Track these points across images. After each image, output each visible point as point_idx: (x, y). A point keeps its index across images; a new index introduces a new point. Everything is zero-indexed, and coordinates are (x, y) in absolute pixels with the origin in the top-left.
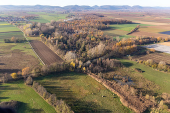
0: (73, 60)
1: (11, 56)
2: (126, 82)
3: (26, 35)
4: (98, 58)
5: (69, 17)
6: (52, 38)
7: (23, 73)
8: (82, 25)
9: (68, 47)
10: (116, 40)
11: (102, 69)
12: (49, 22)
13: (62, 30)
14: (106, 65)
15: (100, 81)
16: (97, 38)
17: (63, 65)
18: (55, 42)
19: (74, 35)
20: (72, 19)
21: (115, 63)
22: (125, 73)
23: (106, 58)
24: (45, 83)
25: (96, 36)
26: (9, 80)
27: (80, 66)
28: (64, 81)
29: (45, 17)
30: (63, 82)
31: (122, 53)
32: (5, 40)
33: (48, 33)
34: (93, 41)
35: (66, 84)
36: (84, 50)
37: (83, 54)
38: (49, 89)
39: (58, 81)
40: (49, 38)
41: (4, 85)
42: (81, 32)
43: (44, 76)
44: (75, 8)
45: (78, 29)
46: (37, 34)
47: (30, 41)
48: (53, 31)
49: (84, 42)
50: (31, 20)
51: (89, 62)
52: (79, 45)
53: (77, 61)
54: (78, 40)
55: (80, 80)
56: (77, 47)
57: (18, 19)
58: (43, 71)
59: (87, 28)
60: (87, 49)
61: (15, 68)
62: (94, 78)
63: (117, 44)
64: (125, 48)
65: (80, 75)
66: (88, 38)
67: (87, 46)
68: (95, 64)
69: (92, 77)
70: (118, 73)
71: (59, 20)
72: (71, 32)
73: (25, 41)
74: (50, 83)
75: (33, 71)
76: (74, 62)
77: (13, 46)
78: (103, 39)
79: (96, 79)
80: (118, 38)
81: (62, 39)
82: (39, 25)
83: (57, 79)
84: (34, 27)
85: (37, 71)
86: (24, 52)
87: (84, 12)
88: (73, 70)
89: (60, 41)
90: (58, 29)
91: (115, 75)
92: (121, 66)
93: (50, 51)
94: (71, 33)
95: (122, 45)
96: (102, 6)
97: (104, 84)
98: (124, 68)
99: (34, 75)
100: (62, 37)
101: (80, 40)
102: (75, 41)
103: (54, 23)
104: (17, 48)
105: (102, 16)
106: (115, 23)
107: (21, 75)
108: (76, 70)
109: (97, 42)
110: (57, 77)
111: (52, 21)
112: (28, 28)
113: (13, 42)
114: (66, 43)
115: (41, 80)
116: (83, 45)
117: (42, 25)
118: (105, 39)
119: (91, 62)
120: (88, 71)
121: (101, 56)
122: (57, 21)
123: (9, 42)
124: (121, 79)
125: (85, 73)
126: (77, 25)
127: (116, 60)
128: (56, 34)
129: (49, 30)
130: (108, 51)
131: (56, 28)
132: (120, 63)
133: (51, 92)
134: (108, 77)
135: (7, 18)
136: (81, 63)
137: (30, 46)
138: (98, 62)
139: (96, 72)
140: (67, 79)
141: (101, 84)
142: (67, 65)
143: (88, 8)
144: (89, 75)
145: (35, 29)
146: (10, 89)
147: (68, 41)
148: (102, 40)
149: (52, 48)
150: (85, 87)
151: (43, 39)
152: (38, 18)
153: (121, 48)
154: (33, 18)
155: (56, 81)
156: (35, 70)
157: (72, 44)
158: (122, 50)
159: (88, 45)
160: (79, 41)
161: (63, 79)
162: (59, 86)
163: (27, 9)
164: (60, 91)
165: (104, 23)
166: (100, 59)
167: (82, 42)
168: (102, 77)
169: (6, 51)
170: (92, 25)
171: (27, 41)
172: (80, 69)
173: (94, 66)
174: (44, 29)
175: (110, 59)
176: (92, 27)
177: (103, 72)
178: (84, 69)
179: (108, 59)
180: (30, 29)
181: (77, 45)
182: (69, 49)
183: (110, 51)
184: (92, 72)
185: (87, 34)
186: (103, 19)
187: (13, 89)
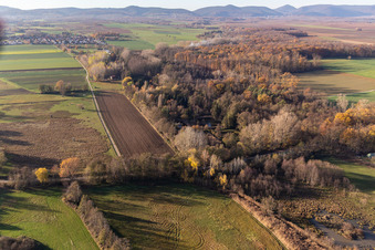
0: (194, 150)
1: (46, 125)
2: (354, 237)
3: (91, 78)
4: (272, 152)
5: (206, 35)
6: (150, 89)
7: (62, 172)
8: (237, 58)
9: (190, 113)
10: (335, 103)
11: (277, 187)
12: (152, 47)
13: (179, 69)
14: (292, 176)
15: (266, 223)
16: (275, 96)
17: (166, 162)
18: (156, 100)
19: (209, 82)
20: (212, 41)
21: (323, 174)
22: (353, 207)
23: (296, 156)
24: (112, 205)
25: (274, 89)
26: (29, 184)
27: (212, 171)
28: (161, 205)
29: (144, 35)
30: (157, 209)
31: (353, 144)
32: (42, 88)
33: (143, 76)
34: (262, 103)
35: (166, 214)
36: (234, 125)
37: (228, 138)
38: (117, 223)
39: (145, 204)
40: (143, 88)
41: (18, 194)
42: (230, 75)
43: (111, 186)
44: (228, 12)
45: (224, 67)
46: (117, 75)
47: (98, 94)
48: (158, 69)
49: (234, 104)
50: (110, 43)
51: (240, 161)
52: (219, 110)
53: (205, 154)
54: (218, 96)
55: (208, 210)
56: (213, 115)
57: (82, 38)
58: (110, 173)
59: (249, 66)
60: (241, 124)
61: (49, 155)
62: (249, 210)
63: (338, 116)
64: (363, 130)
65: (211, 195)
66: (247, 93)
67: (241, 116)
68: (259, 169)
69: (245, 206)
70: (330, 206)
71: (178, 44)
72: (203, 74)
73: (87, 91)
74: (124, 207)
75: (87, 170)
76: (197, 156)
77: (57, 102)
78: (294, 100)
79: (256, 215)
80: (342, 100)
81: (177, 92)
82: (125, 54)
83: (144, 199)
84: (113, 58)
85: (98, 169)
86: (77, 117)
87: (249, 22)
88: (192, 179)
89: (169, 96)
90: (169, 66)
91: (319, 211)
92: (342, 185)
93: (141, 120)
94: (204, 78)
95: (353, 122)
96: (304, 8)
97: (277, 233)
98: (354, 194)
99: (87, 179)
100: (175, 86)
101: (223, 98)
102: (211, 100)
103: (165, 50)
104: (63, 109)
105: (300, 35)
106: (342, 54)
107: (57, 176)
108: (199, 179)
109: (273, 107)
110: (146, 192)
111: (158, 45)
112: (97, 61)
113: (58, 93)
114: (185, 104)
115: (105, 194)
116: (230, 113)
117: (133, 54)
118: (302, 98)
119: (248, 162)
120: (235, 187)
121: (281, 148)
122: (171, 46)
123: (51, 92)
124: (339, 227)
125: (223, 193)
126: (222, 56)
127: (327, 165)
128: (163, 77)
129: (147, 68)
130: (304, 136)
131: (165, 63)
132: (341, 176)
133: (122, 232)
134: (295, 214)
135: (58, 36)
136: (214, 160)
137: (94, 104)
138: (267, 164)
139: (257, 193)
140: (170, 201)
141: (269, 231)
142: (176, 162)
143: (262, 12)
144: (237, 200)
145: (114, 65)
146: (26, 207)
147: (191, 100)
148: (289, 101)
149: (146, 113)
150: (218, 233)
151: (128, 89)
152: (126, 39)
153: (350, 130)
154: (116, 37)
155: (139, 203)
156: (93, 167)
157: (201, 106)
158: (353, 136)
159: (243, 113)
160: (220, 101)
161: (161, 200)
162: (145, 217)
163: (106, 17)
164: (145, 233)
165: (303, 53)
166: (275, 156)
167: (229, 103)
168: (275, 212)
169: (40, 112)
170: (266, 57)
171: (90, 92)
172: (213, 177)
173: (255, 175)
174: (135, 65)
175: (306, 160)
176: (267, 64)
177: (281, 195)
178: (223, 179)
179: (302, 159)
180: (102, 64)
181: (213, 110)
182: (190, 120)
183: (313, 136)
184: (247, 192)
185: (247, 83)
186: (303, 44)
187: (32, 207)
